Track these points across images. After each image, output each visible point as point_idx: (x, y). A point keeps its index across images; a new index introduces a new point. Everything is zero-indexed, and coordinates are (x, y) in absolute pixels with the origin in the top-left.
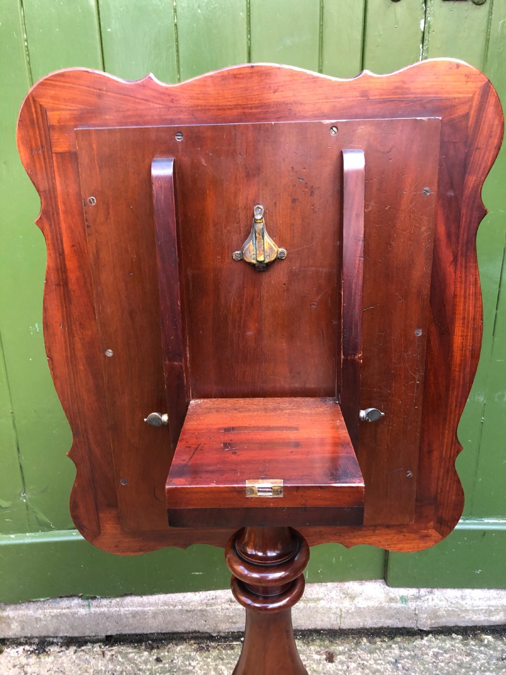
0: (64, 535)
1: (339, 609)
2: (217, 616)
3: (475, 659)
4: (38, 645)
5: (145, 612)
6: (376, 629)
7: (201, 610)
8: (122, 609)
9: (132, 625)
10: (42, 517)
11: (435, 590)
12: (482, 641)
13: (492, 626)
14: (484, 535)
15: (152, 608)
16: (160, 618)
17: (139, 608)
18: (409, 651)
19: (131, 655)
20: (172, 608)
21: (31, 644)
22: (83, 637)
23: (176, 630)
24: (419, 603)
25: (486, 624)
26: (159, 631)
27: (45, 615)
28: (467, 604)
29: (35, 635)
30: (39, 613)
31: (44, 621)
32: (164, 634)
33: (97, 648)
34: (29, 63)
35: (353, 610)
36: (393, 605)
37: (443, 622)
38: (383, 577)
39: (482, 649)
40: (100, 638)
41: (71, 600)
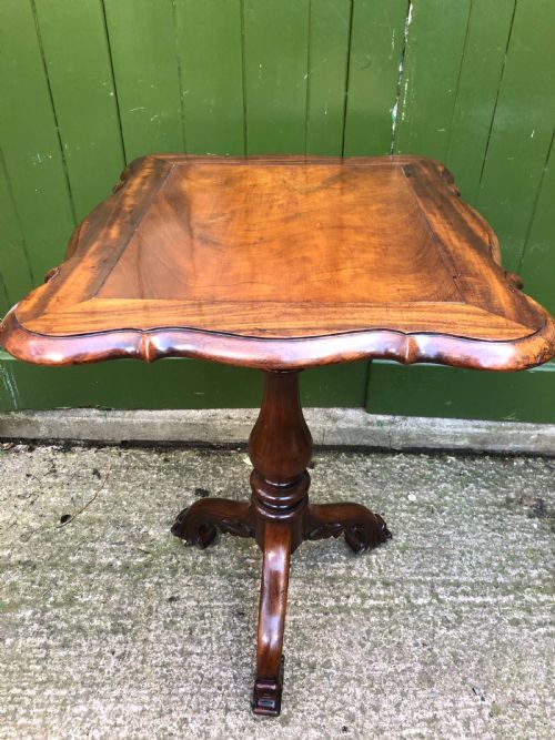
1: (322, 429)
2: (216, 429)
3: (435, 473)
4: (64, 445)
5: (154, 423)
6: (354, 447)
7: (202, 424)
8: (134, 420)
9: (143, 433)
11: (409, 418)
12: (446, 460)
13: (457, 450)
15: (160, 421)
16: (168, 429)
17: (149, 420)
18: (380, 464)
19: (143, 456)
20: (177, 421)
21: (57, 445)
22: (102, 441)
23: (181, 439)
24: (393, 427)
25: (452, 447)
26: (167, 440)
27: (68, 421)
28: (436, 429)
29: (61, 438)
30: (63, 420)
31: (68, 426)
32: (172, 442)
33: (114, 450)
35: (335, 430)
37: (414, 443)
38: (365, 404)
39: (445, 466)
40: (116, 442)
41: (90, 410)
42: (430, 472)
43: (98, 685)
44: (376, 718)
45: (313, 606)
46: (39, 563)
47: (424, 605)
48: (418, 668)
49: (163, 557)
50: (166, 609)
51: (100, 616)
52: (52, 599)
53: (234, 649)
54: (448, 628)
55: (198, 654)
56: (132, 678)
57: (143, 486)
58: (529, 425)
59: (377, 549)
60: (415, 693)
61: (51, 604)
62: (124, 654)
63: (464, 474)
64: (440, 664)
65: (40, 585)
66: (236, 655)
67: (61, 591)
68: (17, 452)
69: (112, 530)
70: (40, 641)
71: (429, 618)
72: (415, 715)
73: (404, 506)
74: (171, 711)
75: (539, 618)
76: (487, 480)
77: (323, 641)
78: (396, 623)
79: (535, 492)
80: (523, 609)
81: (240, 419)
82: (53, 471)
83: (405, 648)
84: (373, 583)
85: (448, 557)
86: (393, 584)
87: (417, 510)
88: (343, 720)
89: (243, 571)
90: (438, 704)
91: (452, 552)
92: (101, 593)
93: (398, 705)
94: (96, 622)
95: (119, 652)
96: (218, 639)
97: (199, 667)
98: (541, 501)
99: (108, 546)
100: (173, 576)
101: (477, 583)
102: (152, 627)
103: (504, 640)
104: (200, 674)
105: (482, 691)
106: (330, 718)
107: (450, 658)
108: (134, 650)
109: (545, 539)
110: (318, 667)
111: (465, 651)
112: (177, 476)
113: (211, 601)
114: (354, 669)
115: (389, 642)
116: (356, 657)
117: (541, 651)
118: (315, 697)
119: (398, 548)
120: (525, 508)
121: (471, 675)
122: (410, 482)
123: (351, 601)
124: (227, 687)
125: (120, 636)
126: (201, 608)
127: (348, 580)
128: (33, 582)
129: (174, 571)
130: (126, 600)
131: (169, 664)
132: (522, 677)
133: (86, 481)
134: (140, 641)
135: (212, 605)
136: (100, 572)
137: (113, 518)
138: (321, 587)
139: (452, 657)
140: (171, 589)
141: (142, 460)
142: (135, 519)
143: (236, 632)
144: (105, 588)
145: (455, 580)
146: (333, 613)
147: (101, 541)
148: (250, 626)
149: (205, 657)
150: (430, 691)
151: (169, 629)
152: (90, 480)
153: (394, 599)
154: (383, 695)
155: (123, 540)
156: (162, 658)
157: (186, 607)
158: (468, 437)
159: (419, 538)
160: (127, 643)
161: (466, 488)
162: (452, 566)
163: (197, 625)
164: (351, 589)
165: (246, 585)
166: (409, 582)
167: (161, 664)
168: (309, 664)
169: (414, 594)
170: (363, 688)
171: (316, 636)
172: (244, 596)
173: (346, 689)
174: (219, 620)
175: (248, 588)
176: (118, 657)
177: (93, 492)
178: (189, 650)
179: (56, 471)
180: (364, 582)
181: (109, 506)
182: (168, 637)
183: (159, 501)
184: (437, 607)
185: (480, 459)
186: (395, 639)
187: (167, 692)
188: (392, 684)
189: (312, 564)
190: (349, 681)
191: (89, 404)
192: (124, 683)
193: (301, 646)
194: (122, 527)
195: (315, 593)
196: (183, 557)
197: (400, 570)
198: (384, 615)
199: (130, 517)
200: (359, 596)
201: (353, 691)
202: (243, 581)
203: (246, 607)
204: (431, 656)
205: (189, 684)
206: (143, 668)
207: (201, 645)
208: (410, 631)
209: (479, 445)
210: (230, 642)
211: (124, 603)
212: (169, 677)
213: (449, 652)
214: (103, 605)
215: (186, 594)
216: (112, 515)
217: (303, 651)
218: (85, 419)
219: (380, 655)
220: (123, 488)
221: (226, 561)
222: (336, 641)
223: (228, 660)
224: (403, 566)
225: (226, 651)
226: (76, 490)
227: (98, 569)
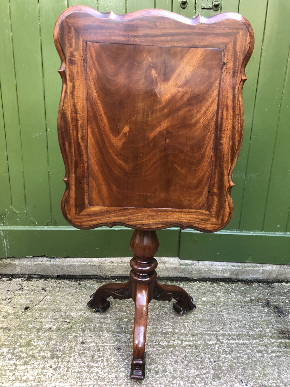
0: (42, 228)
1: (158, 268)
2: (105, 268)
4: (27, 278)
5: (74, 265)
6: (174, 278)
7: (99, 265)
8: (64, 263)
9: (69, 271)
10: (33, 219)
11: (200, 262)
12: (219, 284)
13: (224, 279)
14: (221, 236)
15: (77, 264)
16: (81, 268)
17: (72, 263)
18: (187, 285)
19: (67, 283)
20: (86, 264)
21: (24, 278)
22: (48, 275)
23: (87, 274)
24: (193, 266)
25: (222, 277)
26: (80, 274)
27: (31, 264)
28: (213, 268)
29: (26, 273)
31: (31, 267)
32: (82, 276)
33: (53, 280)
34: (40, 25)
35: (164, 268)
36: (182, 267)
37: (203, 275)
38: (179, 256)
39: (219, 286)
40: (54, 276)
41: (43, 258)
42: (212, 289)
43: (43, 381)
45: (156, 345)
46: (12, 328)
47: (213, 344)
48: (212, 372)
49: (78, 325)
50: (80, 347)
51: (44, 351)
52: (19, 344)
53: (116, 364)
54: (226, 355)
55: (96, 367)
56: (61, 378)
57: (68, 295)
58: (258, 265)
60: (211, 383)
61: (18, 346)
62: (57, 368)
63: (229, 290)
64: (223, 370)
65: (12, 337)
66: (117, 367)
67: (24, 340)
68: (3, 281)
69: (51, 314)
70: (12, 362)
71: (216, 350)
73: (200, 303)
75: (272, 349)
76: (240, 292)
77: (162, 360)
78: (199, 352)
79: (265, 297)
80: (263, 346)
81: (117, 263)
82: (22, 289)
83: (205, 363)
84: (187, 335)
85: (224, 324)
86: (197, 335)
87: (207, 304)
89: (120, 330)
91: (225, 321)
92: (45, 341)
94: (42, 353)
95: (54, 366)
96: (107, 360)
97: (97, 373)
98: (268, 301)
99: (49, 320)
100: (83, 333)
101: (239, 335)
102: (72, 355)
103: (255, 359)
104: (98, 376)
105: (246, 381)
107: (228, 367)
108: (62, 366)
109: (271, 316)
110: (160, 372)
111: (235, 365)
112: (85, 290)
113: (103, 343)
114: (179, 373)
115: (196, 361)
116: (180, 368)
117: (274, 364)
119: (198, 320)
120: (260, 303)
121: (240, 375)
122: (203, 293)
123: (176, 342)
124: (112, 382)
125: (55, 360)
126: (98, 346)
127: (174, 333)
128: (9, 336)
129: (84, 330)
130: (58, 344)
131: (81, 372)
132: (266, 375)
133: (38, 293)
134: (66, 362)
135: (104, 345)
136: (45, 331)
137: (52, 308)
138: (160, 337)
139: (229, 367)
140: (82, 338)
141: (67, 284)
142: (63, 308)
143: (116, 357)
144: (47, 338)
145: (228, 334)
146: (166, 348)
147: (45, 318)
148: (124, 354)
149: (100, 368)
150: (219, 382)
151: (81, 356)
152: (41, 292)
153: (197, 342)
154: (194, 384)
155: (57, 317)
156: (77, 369)
157: (90, 346)
158: (229, 271)
159: (208, 315)
160: (59, 363)
161: (230, 295)
162: (226, 327)
163: (96, 354)
164: (175, 338)
165: (121, 336)
166: (205, 334)
167: (76, 372)
168: (155, 371)
169: (208, 340)
170: (184, 381)
171: (158, 358)
172: (120, 341)
173: (175, 382)
174: (108, 352)
175: (122, 337)
176: (53, 369)
177: (42, 297)
178: (92, 365)
179: (23, 288)
180: (182, 334)
181: (50, 303)
182: (80, 360)
183: (76, 301)
184: (220, 345)
185: (236, 283)
186: (199, 359)
187: (80, 384)
188: (199, 379)
189: (155, 327)
190: (177, 378)
191: (43, 255)
192: (57, 380)
193: (150, 363)
194: (57, 312)
195: (157, 339)
196: (89, 325)
197: (200, 329)
198: (193, 349)
199: (61, 308)
200: (179, 340)
201: (179, 383)
202: (120, 335)
203: (121, 346)
204: (218, 367)
205: (91, 381)
206: (67, 374)
207: (98, 363)
208: (206, 356)
209: (235, 276)
210: (113, 362)
211: (57, 345)
212: (81, 378)
213: (228, 365)
214: (46, 346)
215: (90, 341)
216: (51, 307)
217: (152, 365)
218: (40, 263)
219: (192, 366)
220: (57, 295)
221: (111, 326)
222: (169, 360)
223: (113, 370)
224: (201, 328)
225: (111, 365)
226: (33, 297)
227: (43, 330)
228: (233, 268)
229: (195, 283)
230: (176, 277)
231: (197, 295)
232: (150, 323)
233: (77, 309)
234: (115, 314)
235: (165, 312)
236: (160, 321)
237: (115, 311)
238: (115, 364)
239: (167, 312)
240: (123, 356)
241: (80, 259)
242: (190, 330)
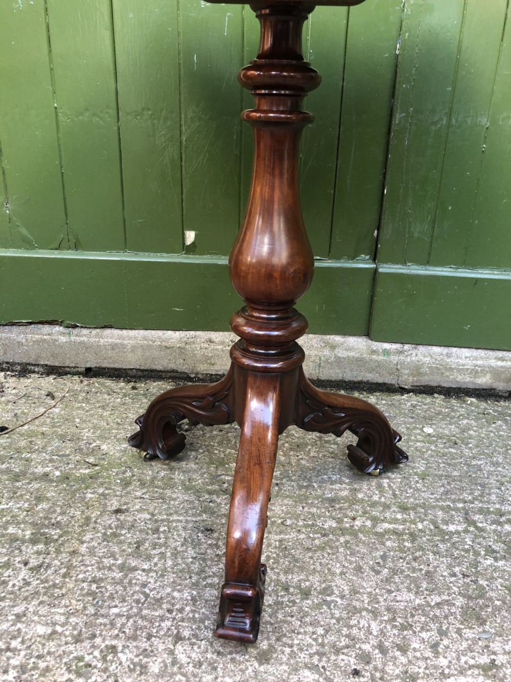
0: (47, 254)
1: (318, 358)
2: (195, 355)
3: (453, 411)
4: (19, 371)
5: (124, 345)
6: (355, 383)
7: (179, 347)
8: (101, 340)
9: (111, 358)
10: (24, 231)
11: (421, 348)
12: (464, 401)
13: (477, 389)
14: (476, 283)
15: (131, 342)
16: (139, 353)
17: (118, 341)
18: (386, 400)
19: (107, 384)
20: (151, 343)
22: (64, 367)
23: (154, 367)
24: (402, 357)
25: (471, 386)
26: (138, 367)
27: (27, 340)
28: (452, 361)
29: (17, 361)
31: (26, 346)
32: (143, 371)
33: (76, 377)
35: (332, 359)
36: (374, 357)
37: (426, 380)
38: (368, 334)
39: (464, 405)
40: (80, 370)
41: (52, 326)
42: (447, 410)
44: (404, 660)
45: (306, 526)
47: (458, 532)
48: (460, 601)
49: (115, 470)
50: (110, 520)
51: (19, 523)
53: (195, 567)
54: (496, 559)
55: (144, 570)
56: (45, 594)
57: (103, 408)
59: (390, 474)
60: (459, 631)
62: (40, 566)
63: (489, 414)
64: (491, 599)
66: (198, 574)
69: (56, 443)
71: (467, 547)
72: (463, 659)
73: (419, 437)
74: (94, 636)
77: (321, 564)
78: (421, 549)
81: (222, 343)
82: (1, 391)
83: (438, 577)
84: (386, 507)
85: (483, 486)
86: (414, 509)
87: (436, 441)
88: (353, 661)
89: (216, 487)
90: (496, 646)
91: (486, 481)
92: (27, 501)
93: (435, 646)
94: (12, 530)
95: (33, 562)
96: (175, 554)
97: (144, 585)
99: (48, 457)
100: (124, 489)
102: (87, 537)
104: (144, 593)
106: (333, 657)
110: (314, 593)
113: (171, 514)
114: (366, 598)
115: (414, 570)
116: (368, 585)
118: (310, 629)
119: (416, 474)
122: (424, 417)
123: (358, 523)
124: (181, 610)
125: (41, 547)
126: (156, 521)
127: (353, 501)
130: (58, 509)
131: (101, 580)
133: (36, 401)
134: (67, 552)
135: (171, 519)
136: (31, 480)
137: (60, 433)
138: (318, 508)
139: (507, 592)
140: (119, 501)
141: (106, 387)
142: (86, 434)
143: (200, 549)
144: (33, 496)
145: (496, 509)
146: (333, 535)
147: (40, 452)
148: (220, 543)
149: (154, 574)
150: (481, 630)
151: (108, 542)
152: (42, 400)
153: (415, 524)
154: (411, 632)
155: (68, 452)
156: (93, 572)
157: (135, 520)
158: (491, 372)
159: (441, 465)
160: (48, 554)
161: (493, 425)
162: (489, 494)
163: (147, 539)
164: (357, 511)
165: (219, 501)
166: (434, 507)
167: (90, 579)
168: (301, 589)
169: (443, 520)
170: (381, 622)
171: (311, 558)
172: (214, 512)
173: (356, 622)
174: (179, 535)
175: (221, 504)
176: (31, 569)
177: (42, 410)
178: (133, 565)
179: (3, 391)
180: (374, 505)
181: (58, 422)
182: (106, 550)
183: (119, 421)
184: (475, 535)
185: (505, 401)
186: (421, 567)
187: (93, 612)
188: (423, 619)
189: (305, 484)
190: (360, 612)
191: (52, 318)
192: (33, 598)
193: (289, 569)
194: (69, 440)
195: (309, 513)
196: (140, 471)
197: (421, 496)
198: (404, 540)
199: (80, 433)
200: (368, 518)
201: (366, 625)
202: (215, 497)
203: (216, 523)
204: (476, 589)
205: (126, 604)
206: (64, 583)
207: (149, 560)
208: (441, 559)
209: (504, 384)
210: (191, 560)
211: (55, 511)
212: (99, 595)
213: (502, 586)
214: (26, 512)
215: (137, 507)
216: (59, 430)
217: (293, 574)
218: (45, 337)
219: (402, 583)
220: (79, 408)
221: (194, 477)
222: (338, 565)
223: (186, 579)
224: (424, 492)
225: (184, 569)
226: (23, 407)
227: (28, 478)
228: (500, 363)
229: (405, 396)
230: (361, 382)
231: (412, 420)
232: (294, 475)
233: (118, 437)
234: (208, 451)
235: (332, 453)
236: (319, 471)
237: (210, 445)
238: (192, 567)
239: (336, 452)
240: (218, 547)
241: (137, 331)
242: (395, 495)
